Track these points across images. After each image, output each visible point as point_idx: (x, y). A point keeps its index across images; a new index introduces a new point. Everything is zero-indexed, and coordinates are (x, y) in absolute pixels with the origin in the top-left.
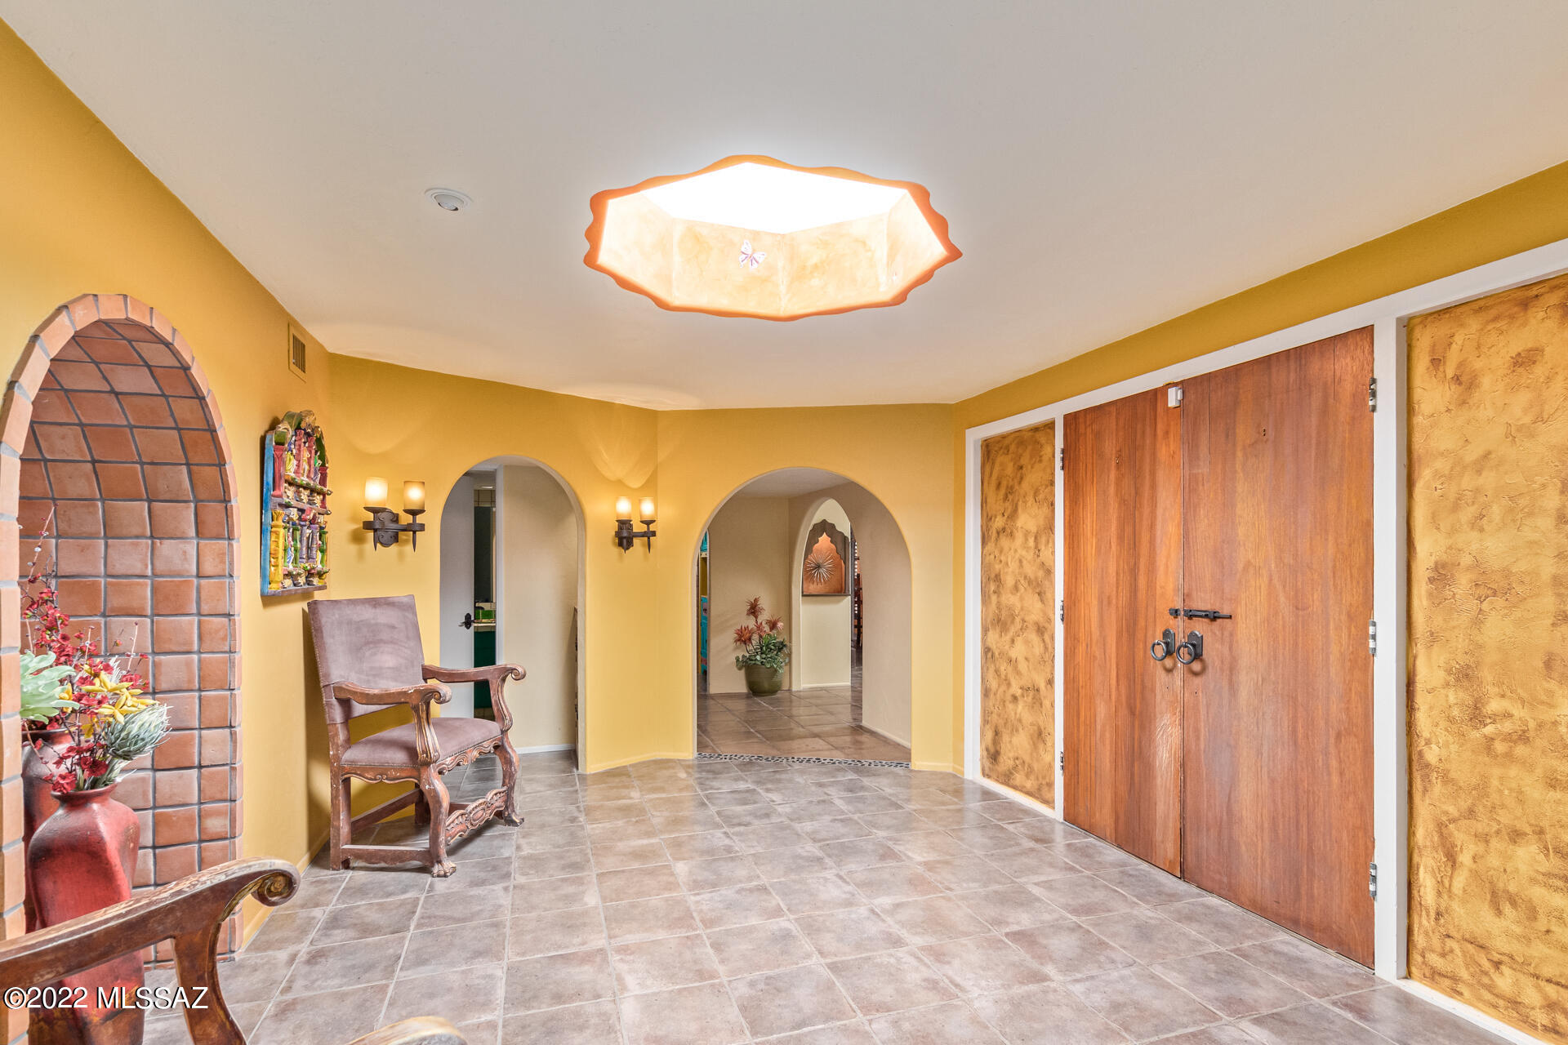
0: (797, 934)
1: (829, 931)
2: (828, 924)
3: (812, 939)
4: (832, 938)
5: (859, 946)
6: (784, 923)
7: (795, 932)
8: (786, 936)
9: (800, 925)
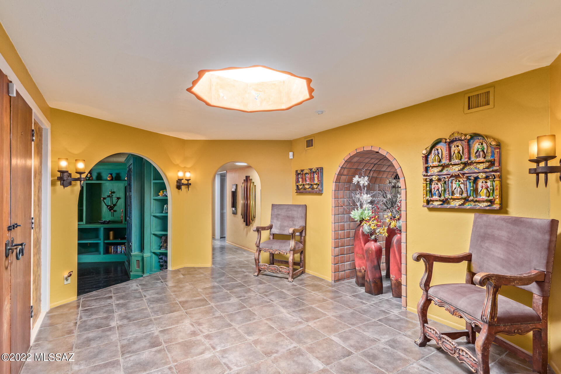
0: (245, 335)
1: (233, 337)
2: (233, 340)
3: (239, 333)
4: (231, 335)
5: (222, 333)
6: (251, 338)
7: (246, 335)
8: (249, 333)
9: (244, 338)
